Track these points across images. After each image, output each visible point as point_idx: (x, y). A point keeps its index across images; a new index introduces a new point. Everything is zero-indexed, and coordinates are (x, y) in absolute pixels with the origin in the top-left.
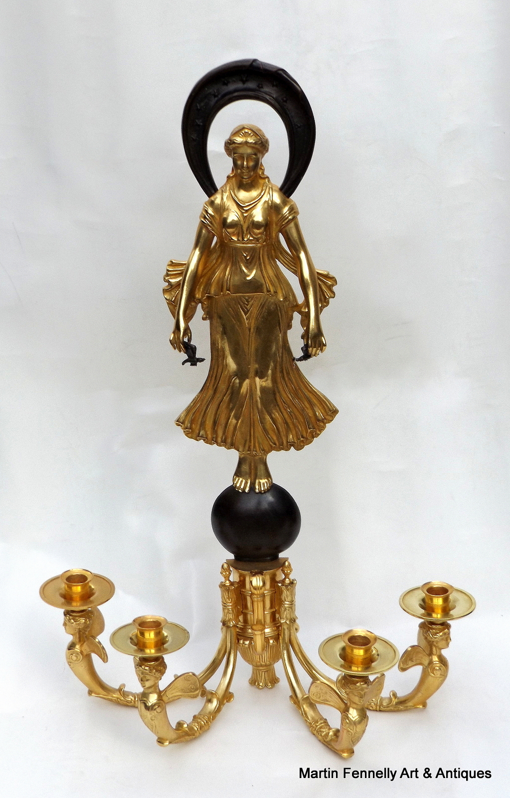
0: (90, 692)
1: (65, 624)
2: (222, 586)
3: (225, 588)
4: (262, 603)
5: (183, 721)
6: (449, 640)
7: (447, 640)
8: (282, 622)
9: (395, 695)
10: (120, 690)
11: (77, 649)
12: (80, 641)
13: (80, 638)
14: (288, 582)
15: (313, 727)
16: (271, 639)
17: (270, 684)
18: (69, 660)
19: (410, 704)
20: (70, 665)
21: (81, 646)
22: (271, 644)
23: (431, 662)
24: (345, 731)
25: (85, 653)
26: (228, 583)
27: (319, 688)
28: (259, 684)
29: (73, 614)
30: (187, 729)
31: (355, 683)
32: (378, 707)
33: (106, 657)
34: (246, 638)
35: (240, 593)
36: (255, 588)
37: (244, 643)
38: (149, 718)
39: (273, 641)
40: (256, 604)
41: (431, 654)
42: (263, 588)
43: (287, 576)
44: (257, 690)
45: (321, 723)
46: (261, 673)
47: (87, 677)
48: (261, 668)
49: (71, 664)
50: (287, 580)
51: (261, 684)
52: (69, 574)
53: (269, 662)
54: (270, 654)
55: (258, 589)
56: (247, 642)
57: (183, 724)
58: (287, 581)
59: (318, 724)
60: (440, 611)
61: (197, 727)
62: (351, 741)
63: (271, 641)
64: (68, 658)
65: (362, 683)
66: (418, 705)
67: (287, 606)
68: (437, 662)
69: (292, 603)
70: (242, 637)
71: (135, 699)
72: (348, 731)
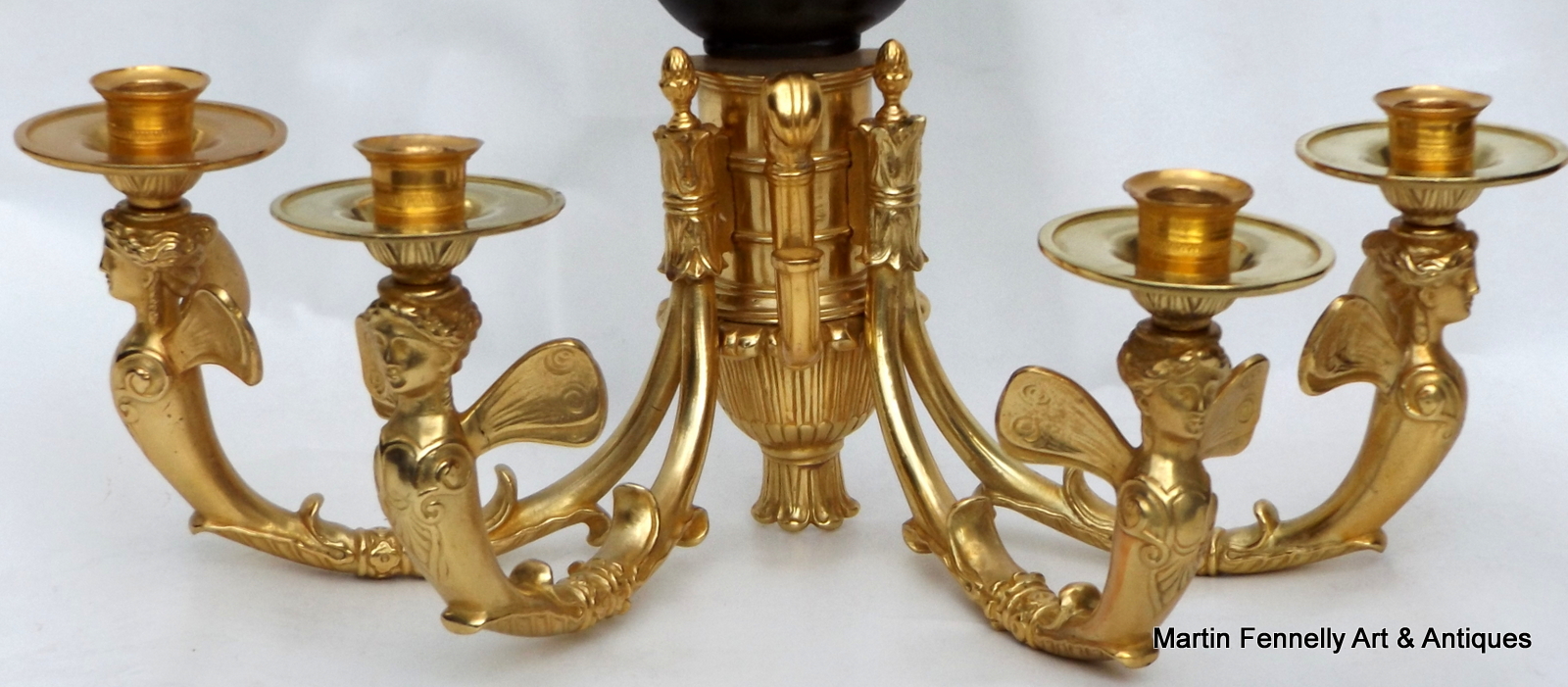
0: (198, 522)
1: (108, 264)
2: (667, 134)
3: (676, 136)
4: (803, 191)
5: (535, 561)
6: (1473, 289)
7: (1464, 287)
8: (874, 262)
9: (1270, 512)
10: (306, 515)
11: (153, 350)
12: (160, 322)
13: (161, 309)
14: (896, 118)
15: (999, 601)
16: (837, 327)
17: (825, 515)
18: (121, 393)
19: (1332, 535)
20: (125, 414)
21: (165, 340)
22: (835, 345)
23: (1406, 371)
24: (1134, 547)
25: (181, 364)
26: (685, 124)
27: (1035, 397)
28: (787, 514)
29: (136, 219)
30: (550, 589)
31: (1174, 355)
32: (1213, 560)
33: (254, 361)
34: (749, 327)
35: (728, 168)
36: (785, 122)
37: (740, 343)
38: (418, 509)
39: (845, 337)
40: (781, 195)
41: (1406, 341)
42: (813, 121)
43: (891, 95)
44: (782, 535)
45: (1025, 586)
46: (795, 472)
47: (188, 460)
48: (797, 454)
49: (132, 411)
50: (893, 109)
51: (796, 514)
53: (827, 421)
54: (831, 395)
55: (798, 124)
56: (753, 339)
57: (536, 572)
58: (893, 115)
59: (1013, 589)
61: (586, 590)
62: (1153, 583)
63: (837, 335)
64: (117, 388)
65: (1200, 354)
66: (1359, 536)
67: (893, 203)
68: (1431, 368)
69: (909, 194)
70: (732, 325)
71: (358, 544)
72: (1147, 544)
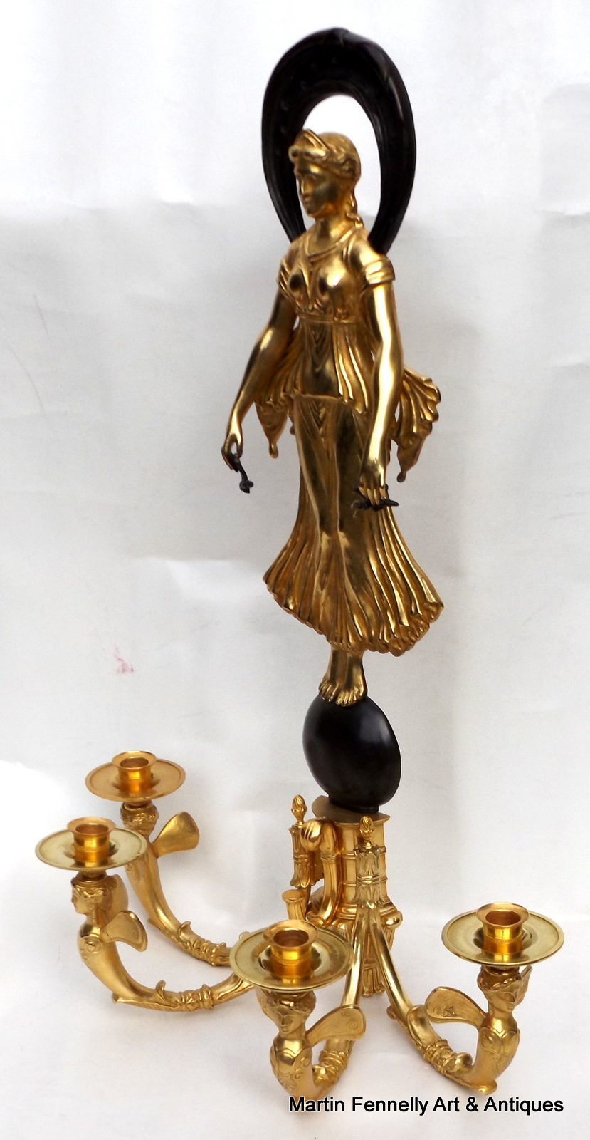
52: (124, 757)
60: (505, 949)
